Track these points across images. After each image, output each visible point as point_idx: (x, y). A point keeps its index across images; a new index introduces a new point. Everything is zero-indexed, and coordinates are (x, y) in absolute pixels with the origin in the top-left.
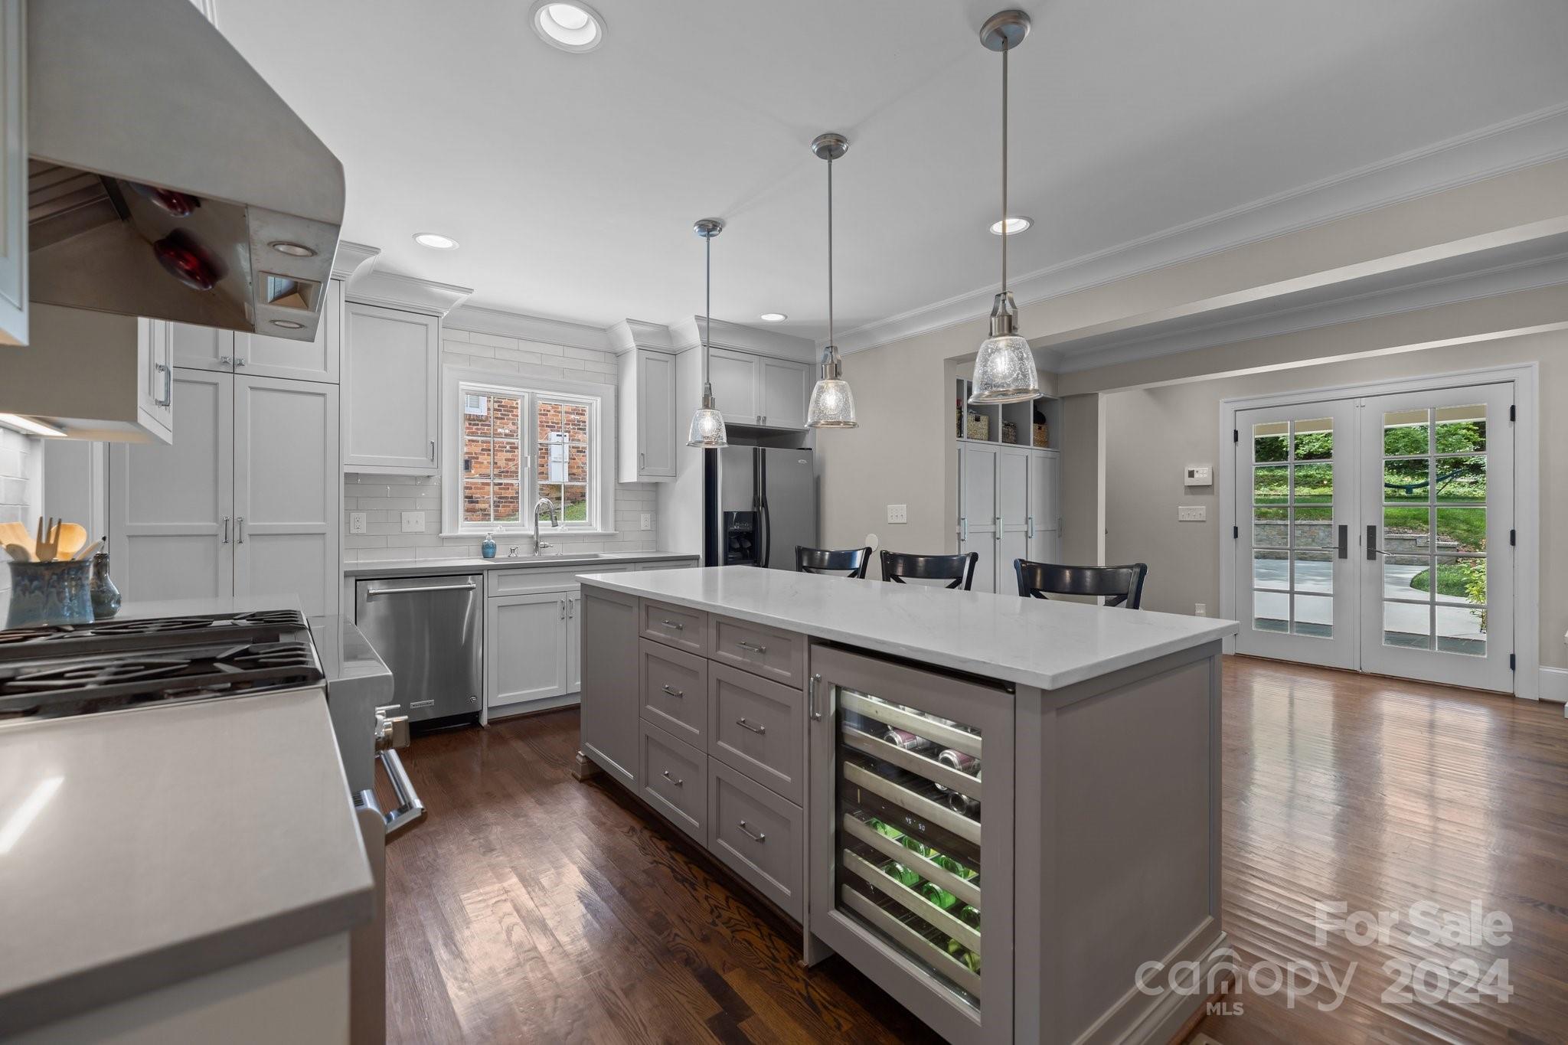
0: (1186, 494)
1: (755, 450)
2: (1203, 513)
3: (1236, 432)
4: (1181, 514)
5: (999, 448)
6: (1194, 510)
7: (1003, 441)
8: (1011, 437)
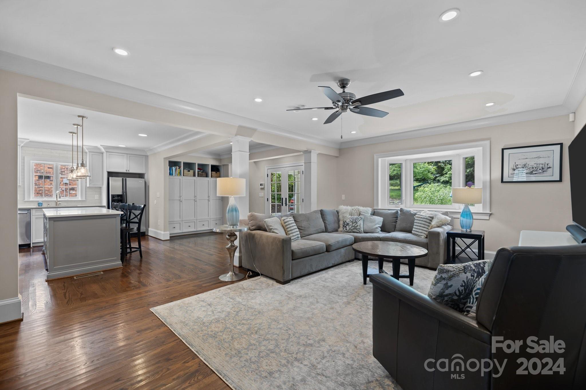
0: (260, 190)
1: (123, 179)
5: (196, 178)
6: (261, 194)
7: (198, 177)
8: (201, 174)
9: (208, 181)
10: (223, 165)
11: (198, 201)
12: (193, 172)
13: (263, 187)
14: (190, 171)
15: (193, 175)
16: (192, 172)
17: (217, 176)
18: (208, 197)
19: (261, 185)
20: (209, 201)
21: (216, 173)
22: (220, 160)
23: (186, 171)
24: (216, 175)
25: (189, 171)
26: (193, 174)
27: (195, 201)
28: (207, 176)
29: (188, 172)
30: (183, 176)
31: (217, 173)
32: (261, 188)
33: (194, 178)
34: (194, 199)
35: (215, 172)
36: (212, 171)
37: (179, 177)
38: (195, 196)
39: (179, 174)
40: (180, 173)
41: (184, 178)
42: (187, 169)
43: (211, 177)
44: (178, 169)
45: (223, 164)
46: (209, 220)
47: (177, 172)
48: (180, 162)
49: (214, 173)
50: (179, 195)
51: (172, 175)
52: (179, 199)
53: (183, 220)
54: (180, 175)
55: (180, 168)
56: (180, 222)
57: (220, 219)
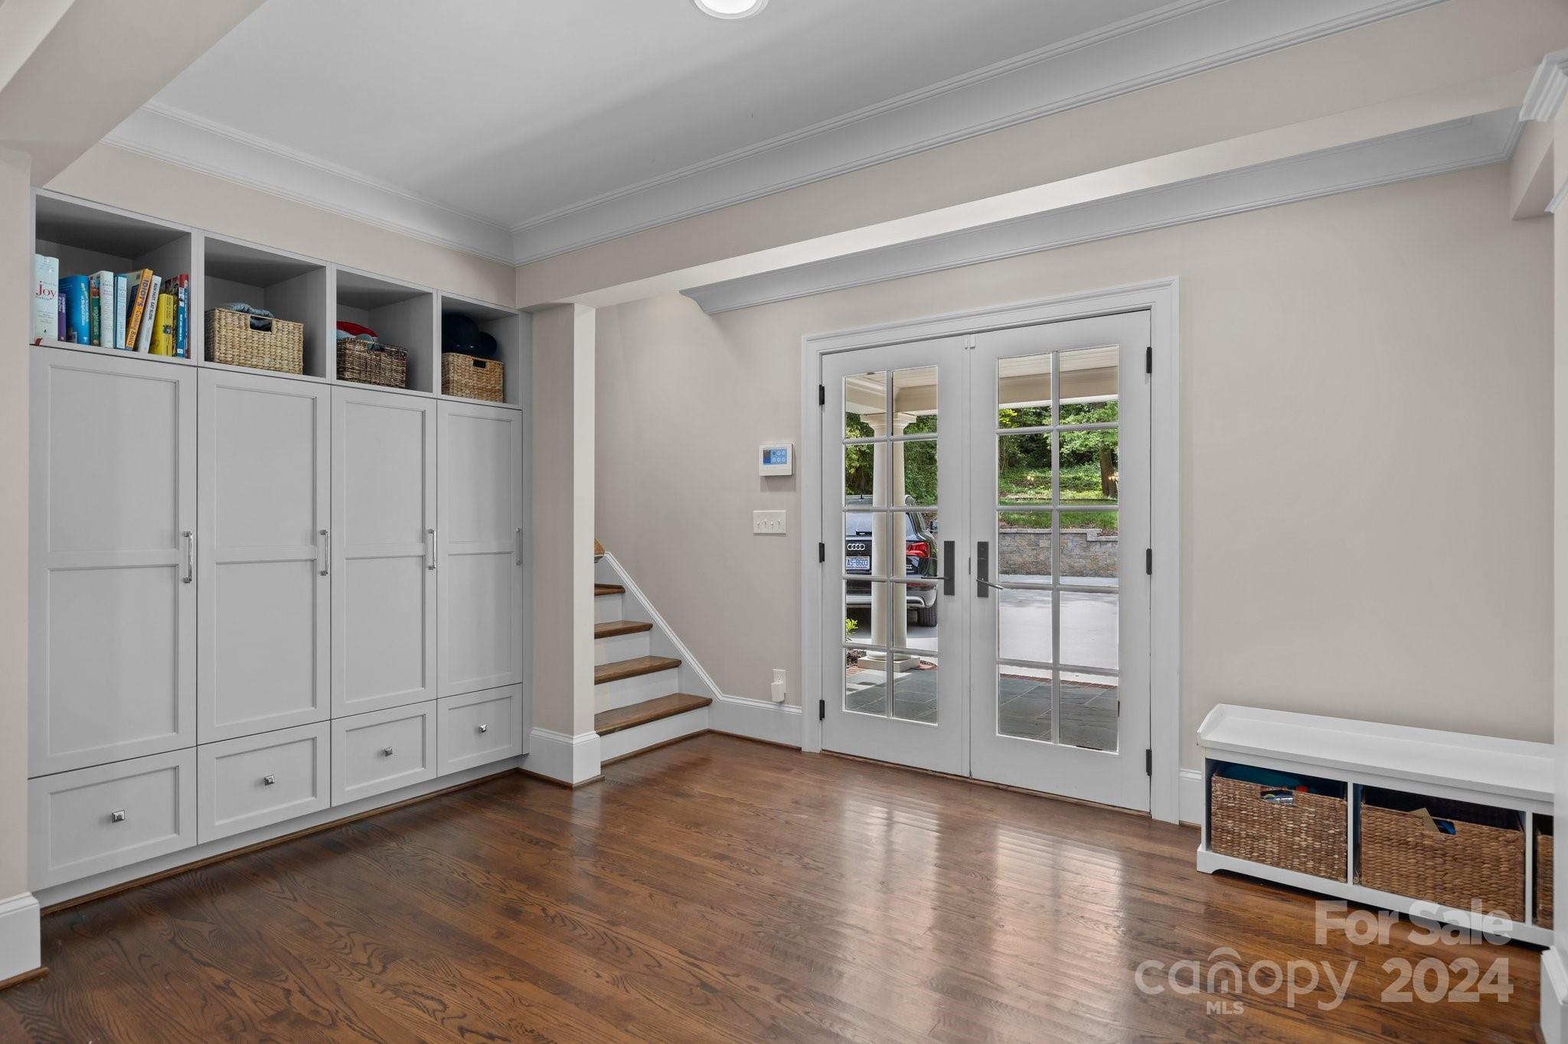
0: (763, 490)
2: (783, 520)
3: (822, 389)
4: (756, 522)
5: (326, 387)
6: (771, 516)
7: (340, 375)
8: (365, 365)
9: (423, 413)
10: (530, 312)
11: (339, 565)
12: (298, 336)
13: (784, 469)
14: (277, 324)
15: (299, 364)
16: (286, 335)
17: (487, 390)
18: (423, 540)
19: (768, 457)
20: (426, 565)
21: (477, 364)
22: (506, 273)
23: (233, 323)
24: (479, 379)
25: (267, 328)
26: (296, 353)
27: (319, 570)
28: (410, 379)
29: (258, 335)
30: (209, 357)
31: (482, 365)
32: (767, 478)
33: (309, 386)
34: (305, 551)
35: (469, 360)
36: (447, 348)
37: (165, 368)
38: (316, 535)
39: (164, 339)
40: (178, 332)
41: (215, 375)
42: (242, 306)
43: (446, 388)
44: (154, 291)
45: (523, 301)
46: (429, 709)
47: (148, 324)
48: (177, 240)
49: (462, 361)
50: (167, 525)
51: (95, 338)
52: (163, 554)
53: (199, 743)
54: (176, 344)
55: (172, 285)
56: (171, 760)
57: (506, 691)
